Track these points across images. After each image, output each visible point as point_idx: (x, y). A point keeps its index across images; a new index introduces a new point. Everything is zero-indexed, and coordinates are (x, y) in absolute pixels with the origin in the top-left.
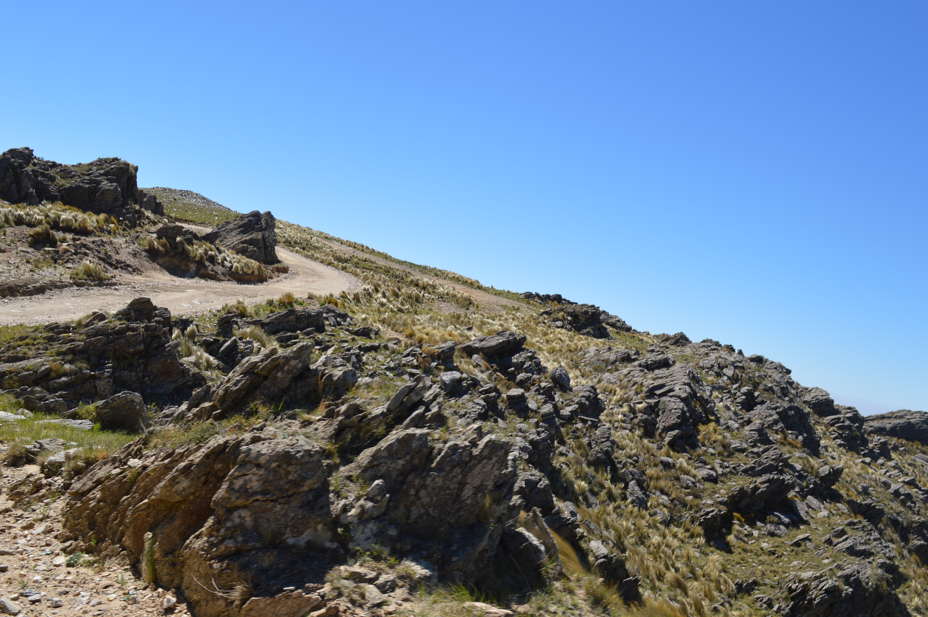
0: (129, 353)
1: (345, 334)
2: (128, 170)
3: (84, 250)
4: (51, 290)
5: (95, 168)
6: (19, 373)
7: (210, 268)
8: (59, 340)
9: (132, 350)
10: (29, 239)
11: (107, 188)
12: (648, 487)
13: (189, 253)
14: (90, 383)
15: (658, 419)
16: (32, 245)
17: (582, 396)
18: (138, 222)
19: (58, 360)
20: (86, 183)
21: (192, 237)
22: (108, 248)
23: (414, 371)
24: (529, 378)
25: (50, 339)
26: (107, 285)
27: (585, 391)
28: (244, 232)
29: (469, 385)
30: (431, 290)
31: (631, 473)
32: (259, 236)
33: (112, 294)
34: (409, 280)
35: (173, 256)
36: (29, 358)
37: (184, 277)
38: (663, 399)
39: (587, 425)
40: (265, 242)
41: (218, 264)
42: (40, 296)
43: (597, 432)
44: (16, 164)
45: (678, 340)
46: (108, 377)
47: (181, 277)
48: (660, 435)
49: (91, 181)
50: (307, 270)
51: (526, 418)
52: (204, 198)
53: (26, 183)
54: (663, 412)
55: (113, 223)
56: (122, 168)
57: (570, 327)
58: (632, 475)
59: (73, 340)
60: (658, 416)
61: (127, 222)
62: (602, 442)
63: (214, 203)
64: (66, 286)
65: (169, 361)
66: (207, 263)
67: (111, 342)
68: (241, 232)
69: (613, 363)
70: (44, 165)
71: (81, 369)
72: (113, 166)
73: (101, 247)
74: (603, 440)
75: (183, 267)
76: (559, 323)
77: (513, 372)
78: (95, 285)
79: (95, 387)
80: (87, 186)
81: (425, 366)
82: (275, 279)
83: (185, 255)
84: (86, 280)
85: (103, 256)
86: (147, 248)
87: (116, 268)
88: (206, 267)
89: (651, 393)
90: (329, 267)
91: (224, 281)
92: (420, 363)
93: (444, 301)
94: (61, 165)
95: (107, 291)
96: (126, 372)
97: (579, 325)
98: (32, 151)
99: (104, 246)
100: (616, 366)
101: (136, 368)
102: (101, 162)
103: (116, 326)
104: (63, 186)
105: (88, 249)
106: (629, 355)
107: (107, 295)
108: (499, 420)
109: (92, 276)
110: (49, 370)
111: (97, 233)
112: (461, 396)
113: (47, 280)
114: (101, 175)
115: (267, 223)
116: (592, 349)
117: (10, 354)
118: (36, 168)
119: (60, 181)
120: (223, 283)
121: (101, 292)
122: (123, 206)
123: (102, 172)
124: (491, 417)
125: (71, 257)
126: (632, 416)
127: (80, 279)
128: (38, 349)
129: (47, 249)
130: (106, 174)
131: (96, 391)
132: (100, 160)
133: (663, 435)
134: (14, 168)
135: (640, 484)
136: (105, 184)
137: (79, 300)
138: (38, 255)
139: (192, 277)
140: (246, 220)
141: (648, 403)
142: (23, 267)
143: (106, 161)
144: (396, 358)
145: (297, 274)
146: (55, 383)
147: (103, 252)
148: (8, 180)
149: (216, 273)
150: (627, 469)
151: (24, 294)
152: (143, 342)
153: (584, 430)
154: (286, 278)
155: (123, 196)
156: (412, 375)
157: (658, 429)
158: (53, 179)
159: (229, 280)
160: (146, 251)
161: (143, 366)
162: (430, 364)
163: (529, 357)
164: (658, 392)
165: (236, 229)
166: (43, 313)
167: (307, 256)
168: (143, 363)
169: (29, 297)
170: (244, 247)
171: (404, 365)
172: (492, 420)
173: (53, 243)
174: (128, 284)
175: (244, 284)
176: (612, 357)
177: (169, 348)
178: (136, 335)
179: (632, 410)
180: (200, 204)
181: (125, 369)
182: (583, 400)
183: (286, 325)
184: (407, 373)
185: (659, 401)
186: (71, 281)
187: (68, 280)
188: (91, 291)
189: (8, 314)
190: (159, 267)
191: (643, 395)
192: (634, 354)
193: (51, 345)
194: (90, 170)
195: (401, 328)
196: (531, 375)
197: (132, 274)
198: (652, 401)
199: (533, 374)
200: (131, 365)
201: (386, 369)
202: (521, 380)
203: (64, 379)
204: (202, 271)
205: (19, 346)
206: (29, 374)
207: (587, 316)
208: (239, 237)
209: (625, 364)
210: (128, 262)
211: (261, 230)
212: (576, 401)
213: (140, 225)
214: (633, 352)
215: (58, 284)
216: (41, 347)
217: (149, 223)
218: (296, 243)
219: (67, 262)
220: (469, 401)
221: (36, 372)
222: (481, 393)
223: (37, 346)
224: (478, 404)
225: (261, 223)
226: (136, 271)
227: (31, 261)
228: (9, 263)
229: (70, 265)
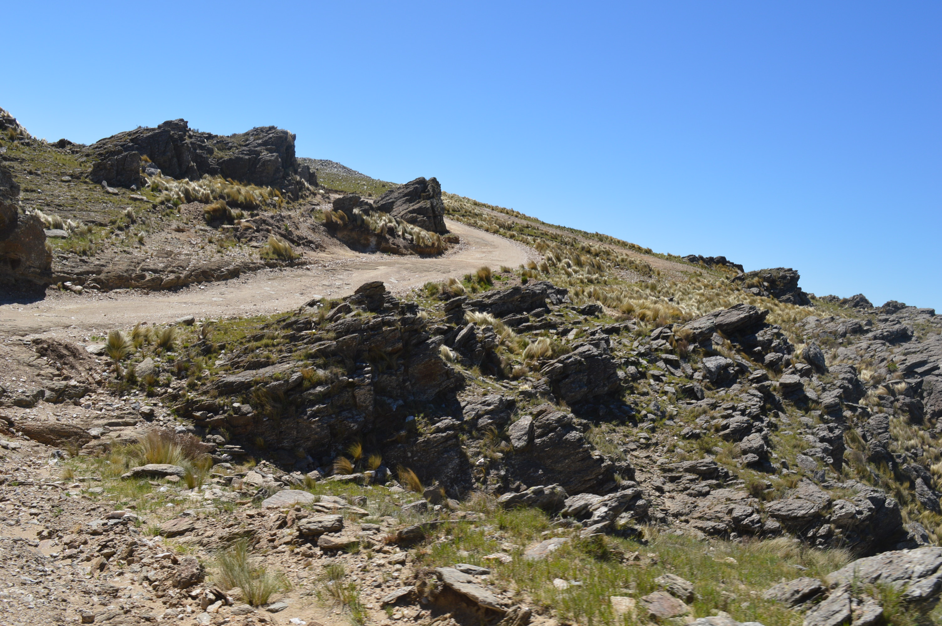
0: (385, 352)
1: (572, 313)
2: (286, 138)
3: (264, 227)
4: (245, 273)
5: (252, 138)
6: (267, 383)
7: (391, 241)
8: (304, 339)
9: (390, 349)
10: (206, 215)
11: (268, 158)
12: (936, 486)
13: (368, 226)
14: (348, 392)
15: (924, 402)
16: (209, 223)
17: (843, 379)
18: (300, 194)
19: (309, 365)
20: (246, 154)
21: (368, 209)
22: (288, 223)
23: (671, 357)
24: (780, 359)
25: (293, 338)
26: (298, 264)
27: (846, 372)
28: (410, 201)
29: (737, 372)
30: (605, 256)
31: (915, 469)
32: (427, 204)
33: (306, 275)
34: (580, 246)
35: (352, 230)
36: (273, 364)
37: (365, 252)
38: (927, 378)
39: (857, 413)
40: (434, 211)
41: (399, 236)
42: (234, 280)
43: (870, 421)
44: (176, 137)
45: (858, 302)
46: (369, 384)
47: (362, 252)
48: (930, 420)
49: (251, 152)
50: (478, 240)
51: (807, 410)
52: (344, 167)
53: (187, 156)
54: (930, 394)
55: (276, 196)
56: (281, 137)
57: (767, 293)
58: (917, 471)
59: (320, 339)
60: (923, 398)
61: (290, 195)
62: (880, 433)
63: (355, 172)
64: (259, 268)
65: (433, 360)
66: (388, 236)
67: (366, 340)
68: (407, 201)
69: (844, 335)
70: (200, 137)
71: (336, 375)
72: (271, 135)
73: (281, 223)
74: (880, 431)
75: (362, 241)
76: (755, 290)
77: (760, 352)
78: (287, 266)
79: (354, 397)
80: (247, 157)
81: (681, 350)
82: (450, 251)
83: (364, 228)
84: (276, 260)
85: (284, 232)
86: (324, 221)
87: (299, 245)
88: (387, 241)
89: (910, 372)
90: (496, 235)
91: (406, 255)
92: (675, 347)
93: (622, 269)
94: (216, 136)
95: (300, 272)
96: (385, 376)
97: (777, 291)
98: (187, 122)
99: (283, 221)
100: (849, 339)
101: (396, 371)
102: (257, 132)
103: (369, 321)
104: (221, 158)
105: (267, 224)
106: (860, 326)
107: (301, 276)
108: (780, 413)
109: (282, 255)
110: (301, 380)
111: (263, 208)
112: (729, 386)
113: (238, 262)
114: (259, 145)
115: (434, 191)
116: (812, 320)
117: (249, 357)
118: (193, 140)
119: (217, 153)
120: (406, 257)
121: (294, 273)
122: (284, 178)
123: (260, 141)
124: (770, 410)
125: (254, 235)
126: (892, 399)
127: (271, 259)
128: (281, 351)
129: (225, 226)
130: (265, 144)
131: (355, 402)
132: (256, 130)
133: (934, 421)
134: (175, 141)
135: (926, 481)
136: (265, 155)
137: (275, 283)
138: (217, 234)
139: (373, 252)
140: (411, 188)
141: (909, 383)
142: (208, 248)
143: (262, 130)
144: (644, 341)
145: (468, 244)
146: (311, 394)
147: (283, 227)
148: (169, 154)
149: (398, 246)
150: (909, 464)
151: (219, 279)
152: (400, 339)
153: (855, 419)
154: (461, 249)
155: (283, 167)
156: (667, 361)
157: (926, 413)
158: (211, 151)
159: (411, 254)
160: (323, 225)
161: (403, 368)
162: (685, 346)
163: (776, 333)
164: (920, 370)
165: (401, 198)
166: (245, 301)
167: (469, 225)
168: (403, 364)
169: (224, 282)
170: (413, 217)
171: (656, 350)
172: (772, 414)
173: (230, 220)
174: (316, 262)
175: (426, 258)
176: (841, 329)
177: (433, 345)
178: (394, 330)
179: (892, 392)
180: (342, 173)
181: (383, 373)
182: (846, 383)
183: (510, 306)
184: (661, 359)
185: (922, 381)
186: (263, 262)
187: (259, 261)
188: (284, 272)
189: (211, 303)
190: (339, 242)
191: (899, 373)
192: (866, 325)
193: (295, 345)
194: (247, 140)
195: (615, 304)
196: (781, 355)
197: (315, 251)
198: (913, 381)
199: (784, 354)
200: (389, 367)
201: (637, 354)
202: (771, 361)
203: (319, 389)
204: (383, 244)
205: (258, 348)
206: (280, 385)
207: (785, 281)
208: (405, 206)
209: (858, 336)
210: (309, 238)
211: (429, 198)
212: (838, 385)
213: (302, 197)
214: (864, 322)
215: (251, 265)
216: (284, 348)
217: (310, 194)
218: (454, 210)
219: (251, 240)
220: (742, 392)
221: (287, 381)
222: (752, 381)
223: (279, 348)
224: (754, 395)
225: (429, 191)
226: (319, 247)
227: (213, 240)
228: (191, 244)
229: (254, 244)
